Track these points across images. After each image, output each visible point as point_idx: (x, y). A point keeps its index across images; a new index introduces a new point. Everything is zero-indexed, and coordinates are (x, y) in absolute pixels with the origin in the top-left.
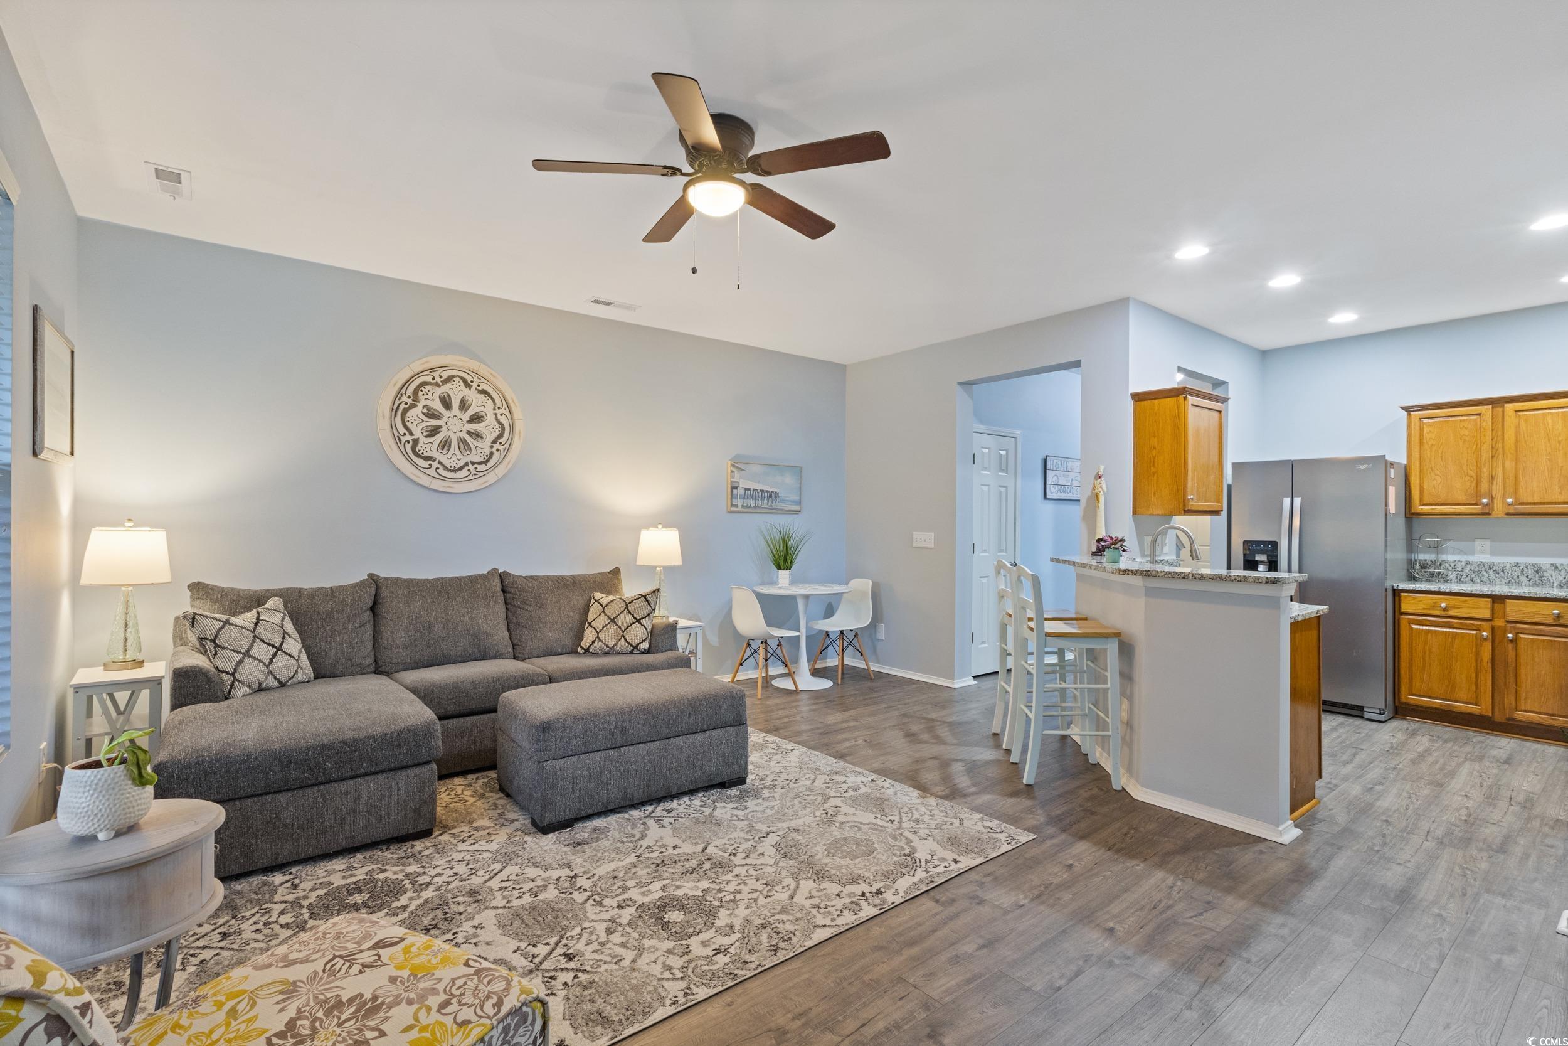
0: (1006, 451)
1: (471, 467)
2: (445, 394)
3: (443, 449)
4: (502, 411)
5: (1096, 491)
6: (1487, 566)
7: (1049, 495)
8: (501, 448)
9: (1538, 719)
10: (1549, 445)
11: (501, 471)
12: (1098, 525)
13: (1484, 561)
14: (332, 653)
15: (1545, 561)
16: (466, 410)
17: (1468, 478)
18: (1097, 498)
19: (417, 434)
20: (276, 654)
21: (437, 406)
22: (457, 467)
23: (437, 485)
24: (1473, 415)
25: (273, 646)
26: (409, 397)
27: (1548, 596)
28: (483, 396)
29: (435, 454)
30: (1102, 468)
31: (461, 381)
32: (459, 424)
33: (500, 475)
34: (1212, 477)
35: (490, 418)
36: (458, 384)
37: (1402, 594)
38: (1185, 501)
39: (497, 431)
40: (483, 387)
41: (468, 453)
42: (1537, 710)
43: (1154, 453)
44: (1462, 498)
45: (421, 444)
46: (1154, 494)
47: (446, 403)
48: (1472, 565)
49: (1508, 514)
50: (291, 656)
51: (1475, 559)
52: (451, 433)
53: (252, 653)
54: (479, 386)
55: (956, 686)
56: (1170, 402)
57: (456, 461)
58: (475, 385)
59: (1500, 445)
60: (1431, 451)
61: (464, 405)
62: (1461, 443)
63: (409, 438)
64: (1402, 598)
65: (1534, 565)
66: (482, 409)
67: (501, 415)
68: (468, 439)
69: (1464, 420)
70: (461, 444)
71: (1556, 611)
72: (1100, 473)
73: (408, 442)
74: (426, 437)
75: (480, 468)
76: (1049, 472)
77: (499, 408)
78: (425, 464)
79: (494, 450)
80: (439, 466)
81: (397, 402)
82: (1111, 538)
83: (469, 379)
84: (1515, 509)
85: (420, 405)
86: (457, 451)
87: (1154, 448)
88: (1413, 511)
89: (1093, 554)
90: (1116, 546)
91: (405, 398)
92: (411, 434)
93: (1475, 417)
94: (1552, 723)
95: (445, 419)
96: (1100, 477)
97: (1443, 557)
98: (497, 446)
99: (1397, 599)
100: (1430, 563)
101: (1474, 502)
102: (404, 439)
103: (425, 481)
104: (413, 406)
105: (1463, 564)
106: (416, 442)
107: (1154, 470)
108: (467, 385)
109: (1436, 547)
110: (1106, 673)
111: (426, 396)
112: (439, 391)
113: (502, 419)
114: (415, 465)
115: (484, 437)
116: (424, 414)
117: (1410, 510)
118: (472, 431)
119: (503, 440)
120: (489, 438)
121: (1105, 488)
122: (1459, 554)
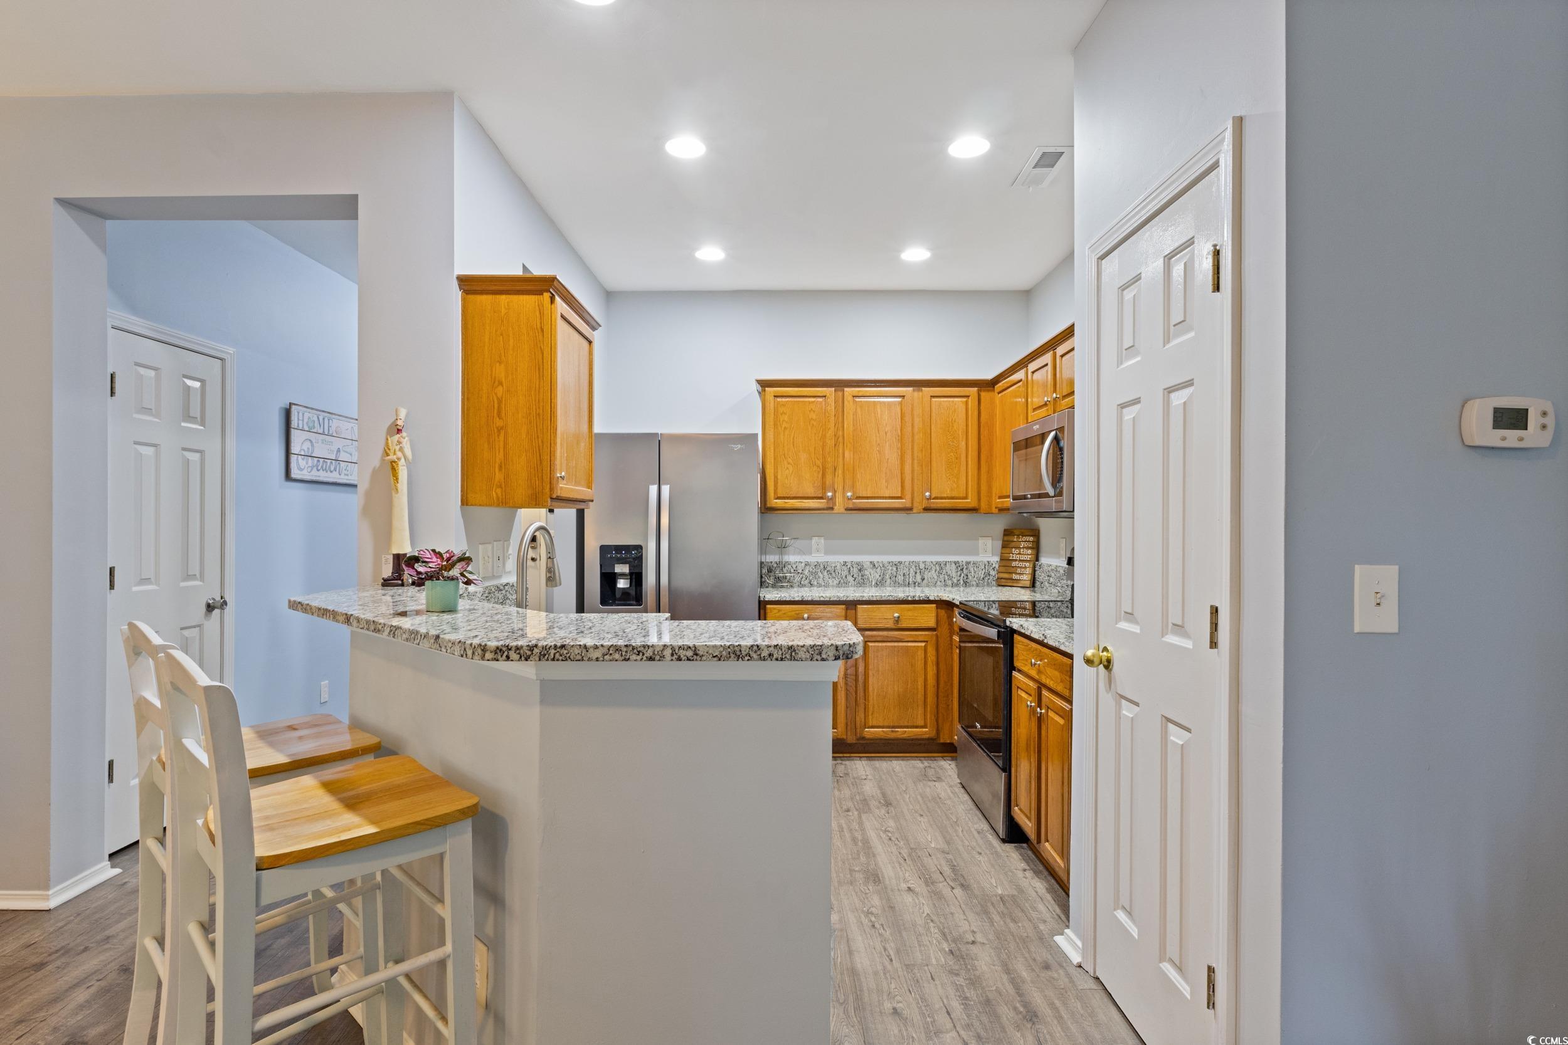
0: (202, 381)
5: (392, 457)
6: (822, 567)
7: (295, 473)
9: (882, 734)
10: (878, 435)
12: (395, 523)
13: (820, 561)
15: (865, 559)
17: (815, 468)
18: (394, 470)
24: (819, 397)
27: (891, 598)
30: (403, 413)
34: (583, 444)
37: (768, 606)
38: (552, 483)
42: (881, 724)
43: (500, 391)
44: (810, 491)
46: (500, 467)
48: (810, 565)
49: (847, 509)
51: (813, 558)
55: (52, 904)
56: (527, 302)
59: (841, 433)
60: (784, 435)
62: (810, 428)
64: (768, 611)
65: (858, 564)
69: (813, 402)
71: (896, 615)
72: (400, 423)
76: (294, 434)
82: (439, 555)
84: (854, 503)
87: (501, 383)
88: (768, 505)
89: (386, 583)
90: (451, 573)
93: (820, 400)
94: (893, 736)
96: (399, 431)
97: (786, 558)
99: (762, 611)
100: (775, 565)
101: (820, 496)
105: (803, 564)
107: (499, 423)
109: (782, 548)
110: (438, 909)
117: (765, 504)
121: (408, 452)
122: (799, 554)
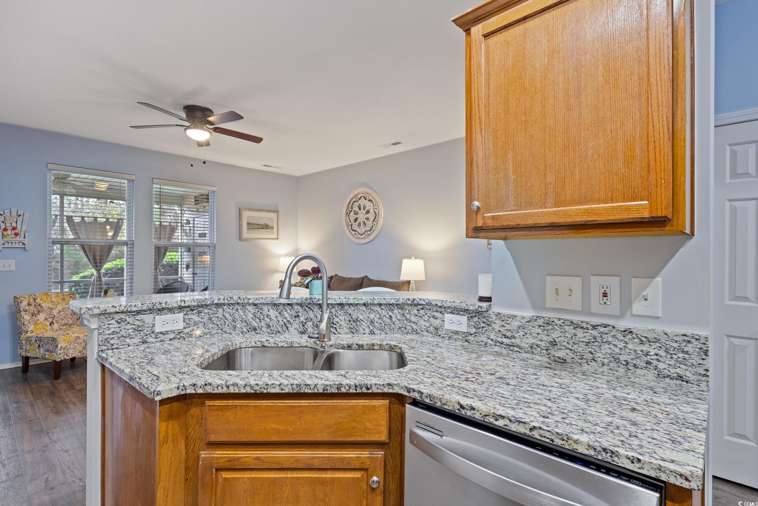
1: (366, 233)
2: (359, 205)
3: (358, 226)
11: (375, 233)
16: (365, 209)
21: (357, 209)
22: (363, 233)
23: (357, 241)
28: (370, 202)
29: (357, 229)
31: (363, 198)
32: (363, 215)
33: (374, 236)
35: (372, 211)
39: (374, 216)
40: (370, 198)
41: (365, 227)
45: (353, 225)
47: (360, 208)
52: (361, 220)
57: (362, 231)
58: (367, 198)
63: (350, 224)
66: (369, 208)
67: (375, 209)
68: (366, 221)
70: (363, 224)
74: (354, 222)
75: (369, 233)
77: (375, 206)
78: (354, 233)
79: (373, 224)
80: (358, 233)
81: (347, 211)
85: (353, 210)
86: (362, 227)
91: (349, 209)
92: (351, 222)
95: (359, 214)
98: (374, 222)
103: (354, 239)
104: (351, 211)
111: (354, 207)
112: (357, 204)
113: (376, 211)
114: (351, 234)
115: (370, 219)
116: (354, 213)
118: (367, 218)
119: (376, 220)
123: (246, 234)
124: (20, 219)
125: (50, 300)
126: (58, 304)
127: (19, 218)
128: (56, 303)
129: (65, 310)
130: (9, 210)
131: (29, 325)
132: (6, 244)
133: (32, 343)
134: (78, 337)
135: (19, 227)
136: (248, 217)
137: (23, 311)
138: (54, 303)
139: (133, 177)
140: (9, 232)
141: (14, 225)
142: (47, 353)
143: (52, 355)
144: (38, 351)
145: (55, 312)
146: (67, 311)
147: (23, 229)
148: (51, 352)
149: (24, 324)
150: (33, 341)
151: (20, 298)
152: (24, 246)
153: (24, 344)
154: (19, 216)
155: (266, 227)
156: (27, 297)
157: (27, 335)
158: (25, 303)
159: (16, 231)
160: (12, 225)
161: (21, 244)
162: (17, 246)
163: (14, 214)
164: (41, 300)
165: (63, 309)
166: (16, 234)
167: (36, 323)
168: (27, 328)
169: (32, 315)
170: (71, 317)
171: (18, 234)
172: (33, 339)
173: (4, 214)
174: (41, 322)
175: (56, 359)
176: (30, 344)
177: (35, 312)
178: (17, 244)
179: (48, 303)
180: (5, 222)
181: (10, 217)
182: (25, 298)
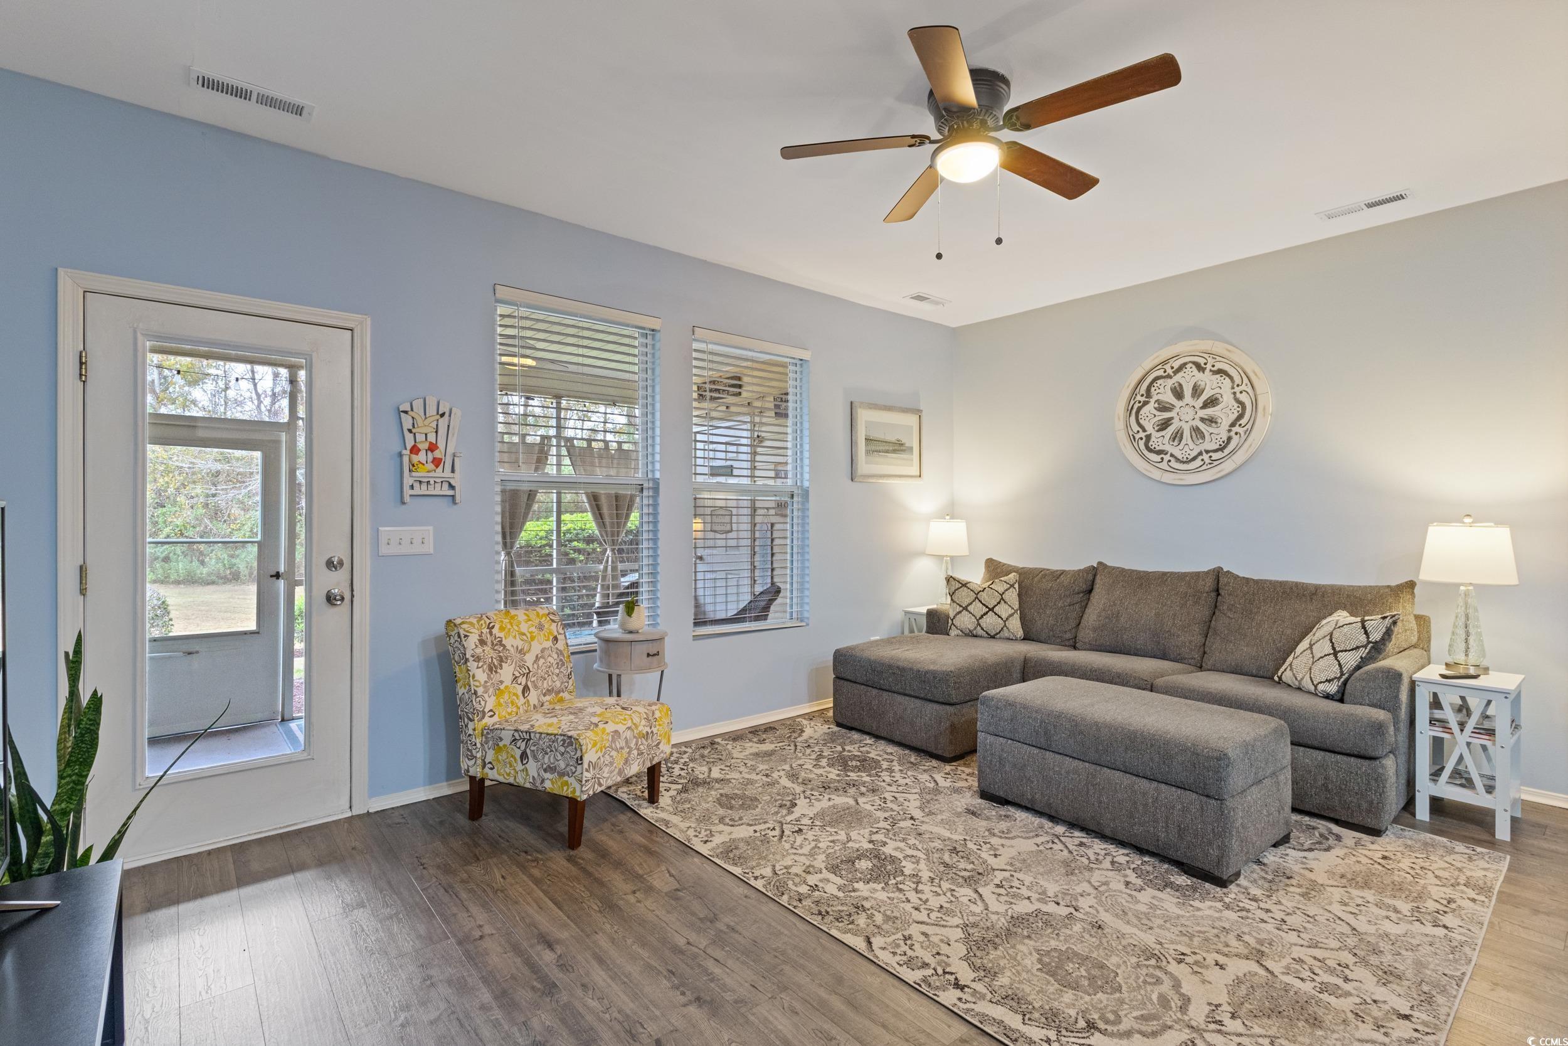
1: (1205, 457)
2: (1176, 385)
3: (1174, 441)
4: (1241, 388)
8: (1241, 430)
11: (1240, 457)
14: (1039, 623)
16: (1199, 396)
19: (1150, 429)
20: (987, 613)
21: (1169, 398)
22: (1190, 457)
23: (1169, 478)
25: (987, 607)
26: (1142, 395)
28: (1218, 376)
29: (1167, 447)
31: (1194, 367)
32: (1191, 412)
33: (1239, 463)
35: (1227, 399)
36: (1191, 370)
39: (1235, 412)
40: (1218, 366)
41: (1201, 441)
45: (1153, 439)
47: (1178, 393)
50: (999, 617)
52: (1183, 424)
53: (969, 608)
54: (1213, 366)
57: (1189, 452)
58: (1209, 367)
61: (1197, 391)
63: (1142, 435)
66: (1218, 390)
67: (1241, 392)
68: (1202, 426)
70: (1193, 433)
73: (1141, 439)
74: (1158, 431)
75: (1215, 456)
77: (1238, 386)
78: (1157, 458)
79: (1232, 434)
80: (1171, 458)
81: (1132, 402)
83: (1201, 361)
85: (1152, 401)
86: (1190, 442)
91: (1139, 398)
92: (1144, 431)
95: (1177, 410)
98: (1236, 429)
102: (1137, 437)
103: (1156, 474)
104: (1146, 403)
106: (1148, 437)
108: (1200, 368)
111: (1158, 391)
112: (1170, 383)
113: (1243, 397)
114: (1147, 460)
115: (1219, 421)
116: (1155, 408)
118: (1206, 417)
119: (1243, 422)
120: (1225, 423)
123: (864, 466)
124: (443, 423)
125: (516, 628)
126: (533, 638)
127: (441, 421)
128: (529, 635)
129: (546, 653)
130: (422, 400)
131: (486, 695)
132: (416, 485)
133: (501, 744)
134: (616, 732)
135: (441, 444)
136: (869, 425)
137: (471, 659)
138: (525, 637)
139: (655, 324)
140: (422, 457)
141: (432, 438)
142: (547, 775)
143: (566, 783)
144: (520, 767)
145: (529, 659)
146: (550, 656)
147: (450, 451)
148: (562, 774)
149: (475, 693)
150: (507, 740)
151: (462, 626)
152: (451, 493)
153: (479, 745)
154: (442, 415)
155: (899, 447)
156: (474, 621)
157: (484, 721)
158: (473, 639)
159: (438, 454)
160: (429, 440)
161: (446, 486)
162: (437, 492)
163: (431, 410)
164: (502, 629)
165: (543, 651)
166: (437, 462)
167: (499, 692)
168: (483, 703)
169: (491, 670)
170: (557, 671)
171: (441, 460)
172: (507, 736)
173: (412, 410)
174: (506, 687)
175: (578, 793)
176: (497, 748)
177: (494, 660)
178: (438, 486)
179: (515, 637)
180: (414, 431)
181: (423, 417)
182: (471, 624)
